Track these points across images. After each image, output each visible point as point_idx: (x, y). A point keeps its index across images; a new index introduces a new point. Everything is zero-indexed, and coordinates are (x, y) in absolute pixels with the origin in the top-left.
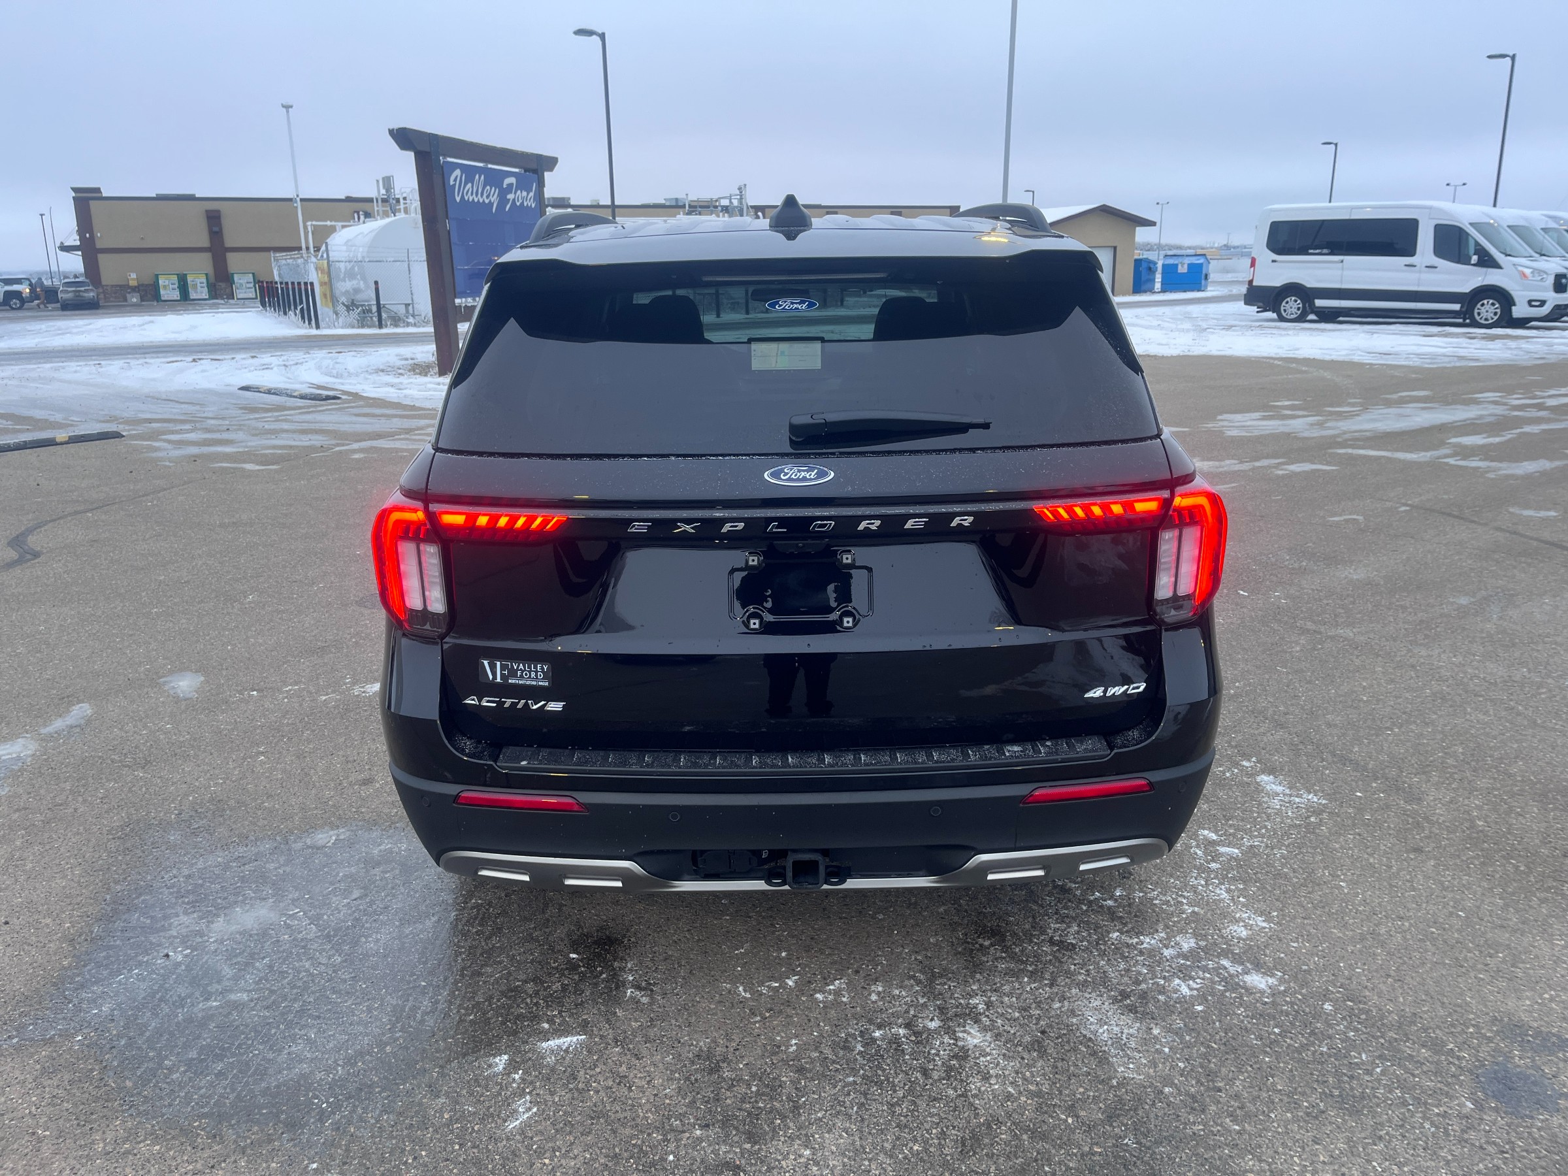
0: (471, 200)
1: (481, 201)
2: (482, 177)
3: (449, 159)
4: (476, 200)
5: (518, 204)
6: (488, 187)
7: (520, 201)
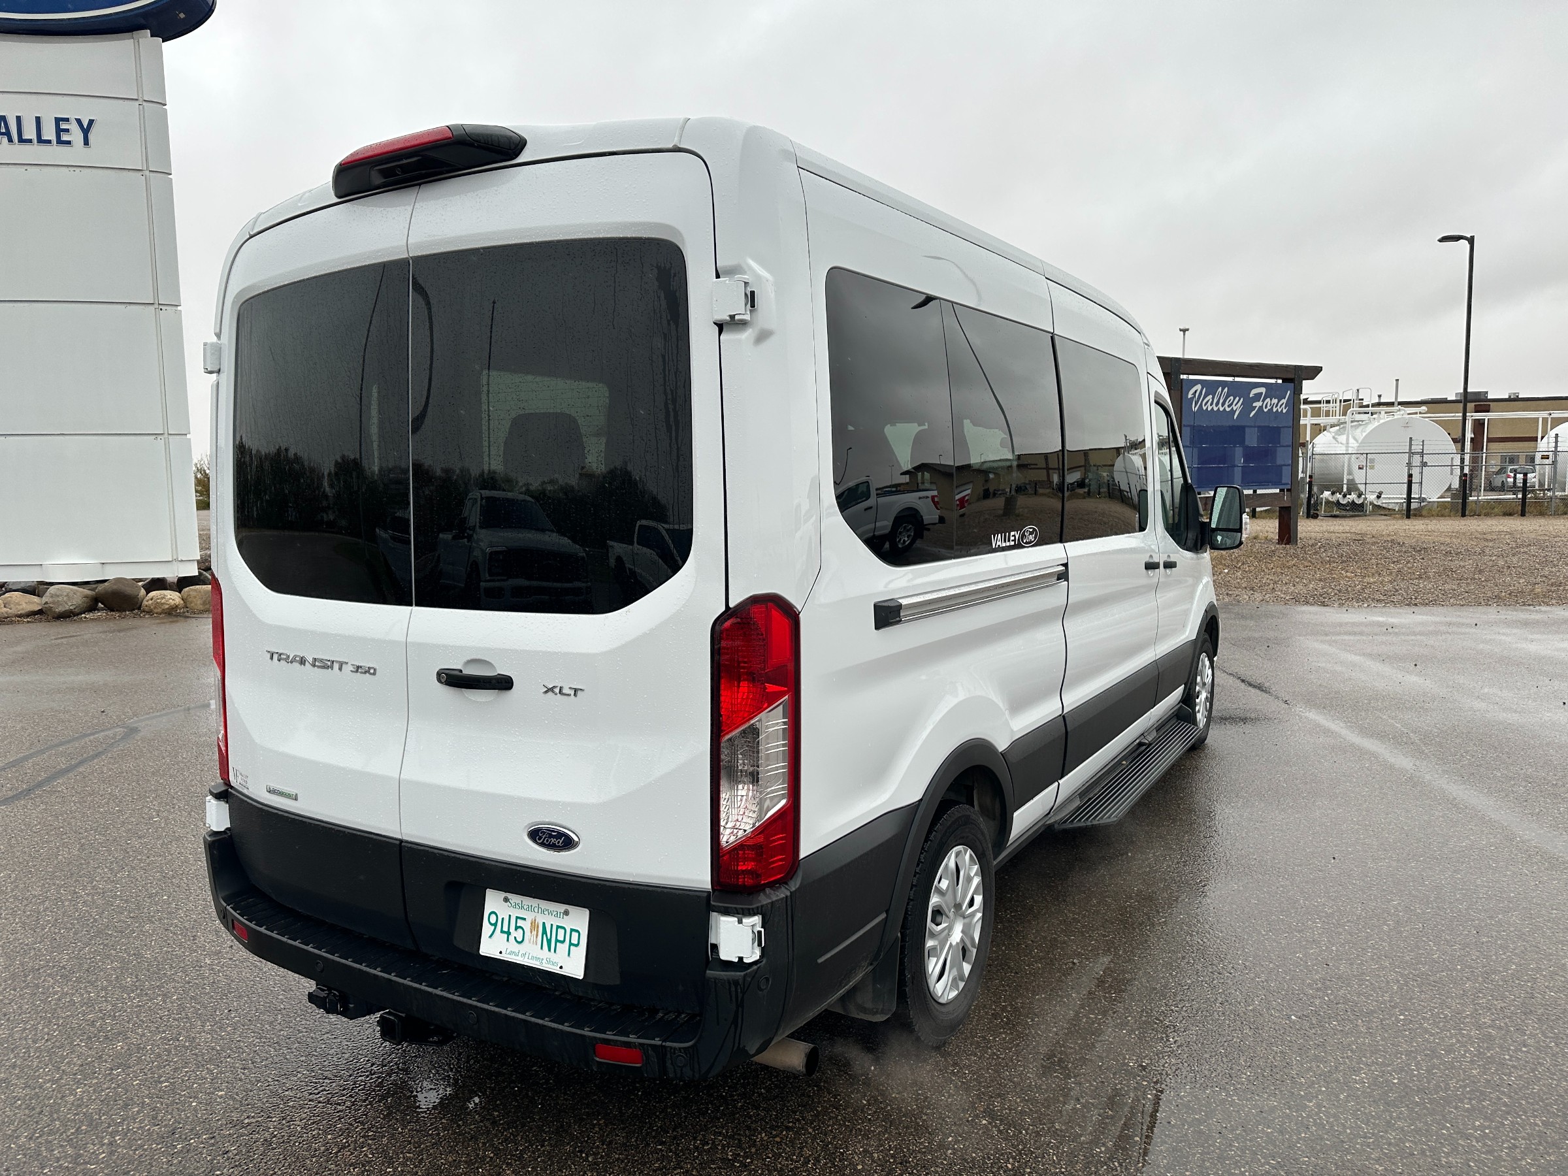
0: (1209, 409)
1: (1221, 409)
2: (1226, 390)
3: (1192, 377)
4: (1215, 409)
5: (1266, 410)
6: (1232, 398)
7: (1269, 407)
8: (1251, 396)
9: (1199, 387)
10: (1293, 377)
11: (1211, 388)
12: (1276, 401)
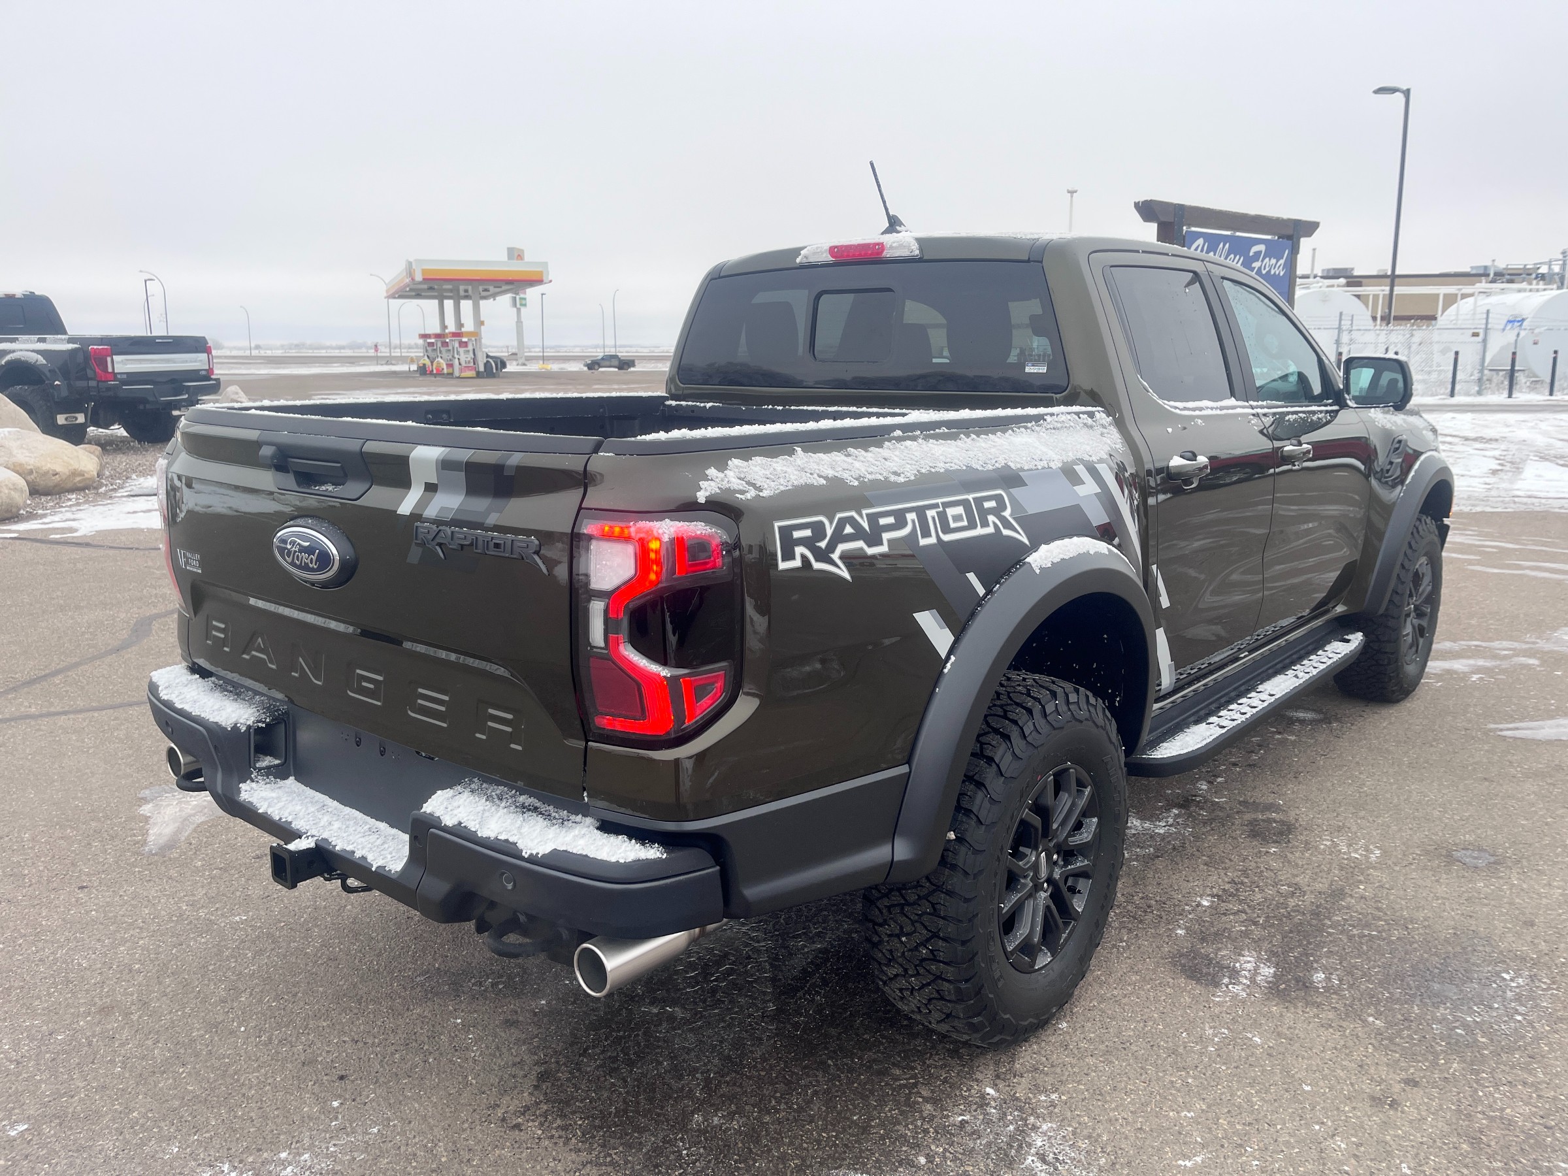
2: (1227, 245)
3: (1193, 229)
5: (1264, 272)
7: (1267, 269)
8: (1251, 254)
9: (1200, 241)
10: (1289, 232)
11: (1213, 243)
12: (1273, 261)
